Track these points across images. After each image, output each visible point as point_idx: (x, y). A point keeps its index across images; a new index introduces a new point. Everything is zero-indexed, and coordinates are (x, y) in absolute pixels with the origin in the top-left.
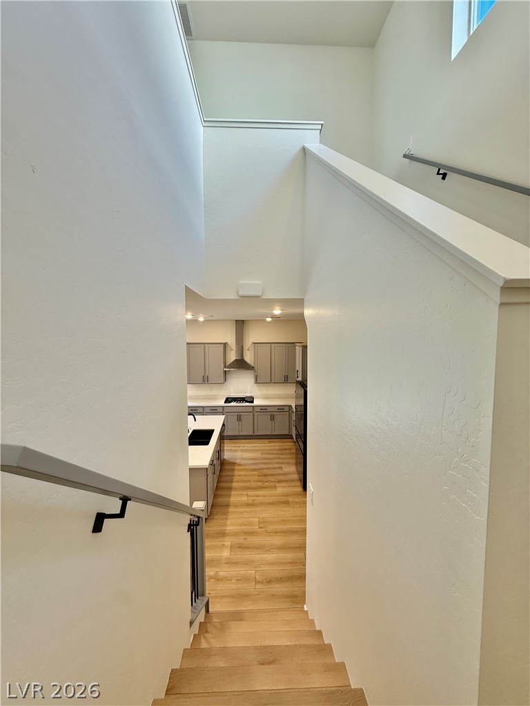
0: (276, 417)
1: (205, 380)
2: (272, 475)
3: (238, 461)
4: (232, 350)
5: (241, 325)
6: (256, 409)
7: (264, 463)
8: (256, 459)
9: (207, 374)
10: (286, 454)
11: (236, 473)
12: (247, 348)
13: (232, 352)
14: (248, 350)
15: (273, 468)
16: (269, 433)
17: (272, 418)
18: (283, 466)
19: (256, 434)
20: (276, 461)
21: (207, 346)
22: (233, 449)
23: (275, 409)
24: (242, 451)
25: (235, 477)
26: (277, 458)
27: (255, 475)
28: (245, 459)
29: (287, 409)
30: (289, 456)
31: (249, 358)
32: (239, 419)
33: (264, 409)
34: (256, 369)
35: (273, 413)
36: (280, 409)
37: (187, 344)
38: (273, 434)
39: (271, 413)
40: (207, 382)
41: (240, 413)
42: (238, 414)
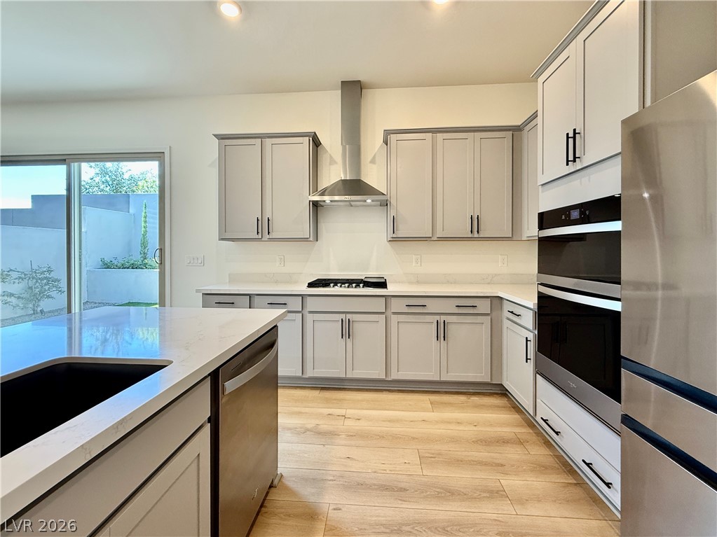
0: (452, 330)
1: (264, 228)
4: (333, 162)
6: (397, 305)
9: (268, 214)
12: (370, 159)
13: (333, 167)
14: (373, 161)
16: (431, 375)
17: (442, 332)
19: (395, 375)
21: (268, 142)
22: (324, 426)
23: (450, 306)
24: (350, 436)
29: (484, 307)
31: (373, 176)
32: (347, 331)
33: (416, 305)
34: (393, 202)
35: (443, 318)
36: (466, 305)
37: (221, 137)
38: (444, 379)
39: (437, 318)
40: (268, 236)
41: (349, 316)
42: (343, 316)
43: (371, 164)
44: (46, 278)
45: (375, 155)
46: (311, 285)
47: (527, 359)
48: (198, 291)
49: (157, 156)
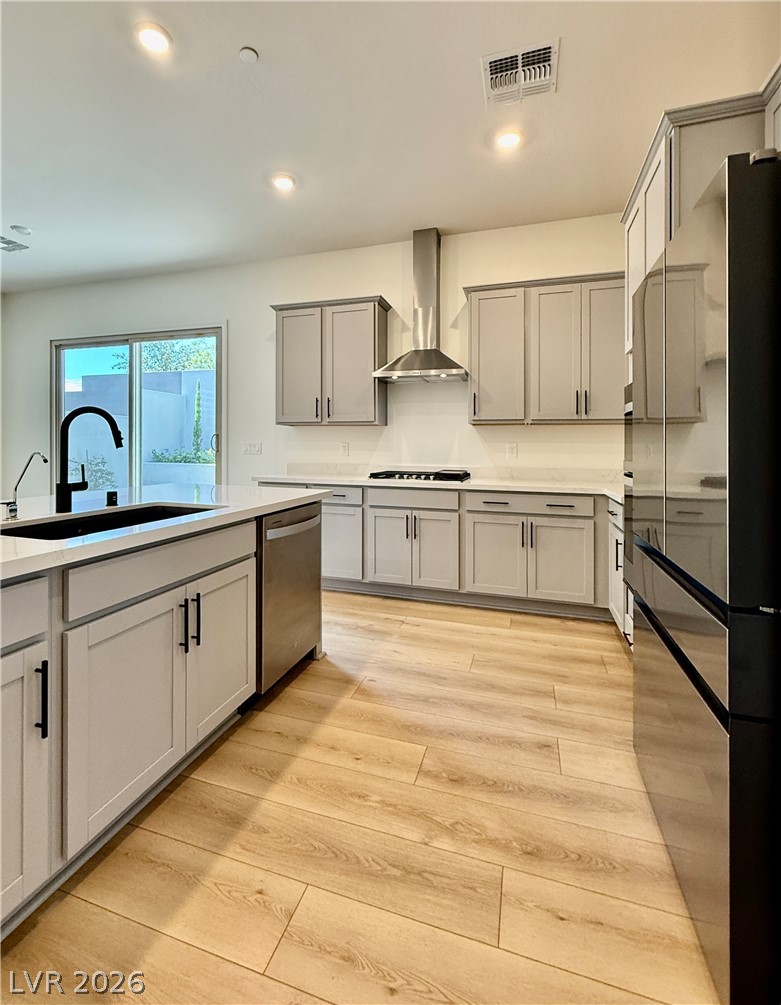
0: (543, 535)
1: (323, 414)
2: (495, 786)
3: (364, 675)
4: (405, 328)
5: (430, 242)
6: (471, 502)
7: (473, 707)
8: (438, 679)
9: (328, 394)
10: (580, 681)
11: (331, 729)
12: (450, 322)
14: (455, 325)
15: (511, 742)
16: (515, 590)
17: (529, 538)
18: (566, 740)
19: (468, 588)
20: (527, 703)
21: (328, 310)
22: (378, 626)
23: (539, 505)
24: (404, 637)
25: (308, 752)
26: (537, 693)
27: (404, 765)
28: (402, 671)
29: (585, 507)
30: (594, 693)
31: (454, 349)
32: (413, 530)
33: (497, 502)
34: (474, 375)
35: (531, 519)
36: (561, 505)
37: (279, 309)
38: (531, 596)
39: (524, 519)
40: (328, 420)
41: (415, 513)
42: (408, 512)
43: (453, 329)
44: (100, 470)
45: (457, 317)
46: (374, 476)
47: (617, 566)
48: (253, 479)
49: (216, 331)
